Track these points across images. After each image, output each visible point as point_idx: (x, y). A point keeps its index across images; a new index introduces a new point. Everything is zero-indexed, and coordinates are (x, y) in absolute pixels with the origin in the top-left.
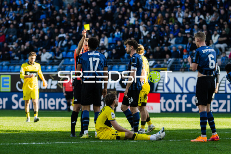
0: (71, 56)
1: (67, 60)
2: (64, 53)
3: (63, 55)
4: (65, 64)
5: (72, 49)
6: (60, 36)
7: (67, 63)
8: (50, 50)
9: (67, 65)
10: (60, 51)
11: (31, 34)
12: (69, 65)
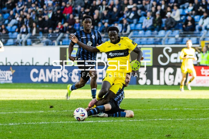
0: (140, 28)
1: (136, 32)
2: (133, 25)
3: (131, 28)
4: (134, 37)
5: (140, 21)
6: (129, 7)
7: (136, 35)
8: (119, 22)
9: (135, 38)
10: (127, 23)
11: (99, 5)
12: (138, 37)
